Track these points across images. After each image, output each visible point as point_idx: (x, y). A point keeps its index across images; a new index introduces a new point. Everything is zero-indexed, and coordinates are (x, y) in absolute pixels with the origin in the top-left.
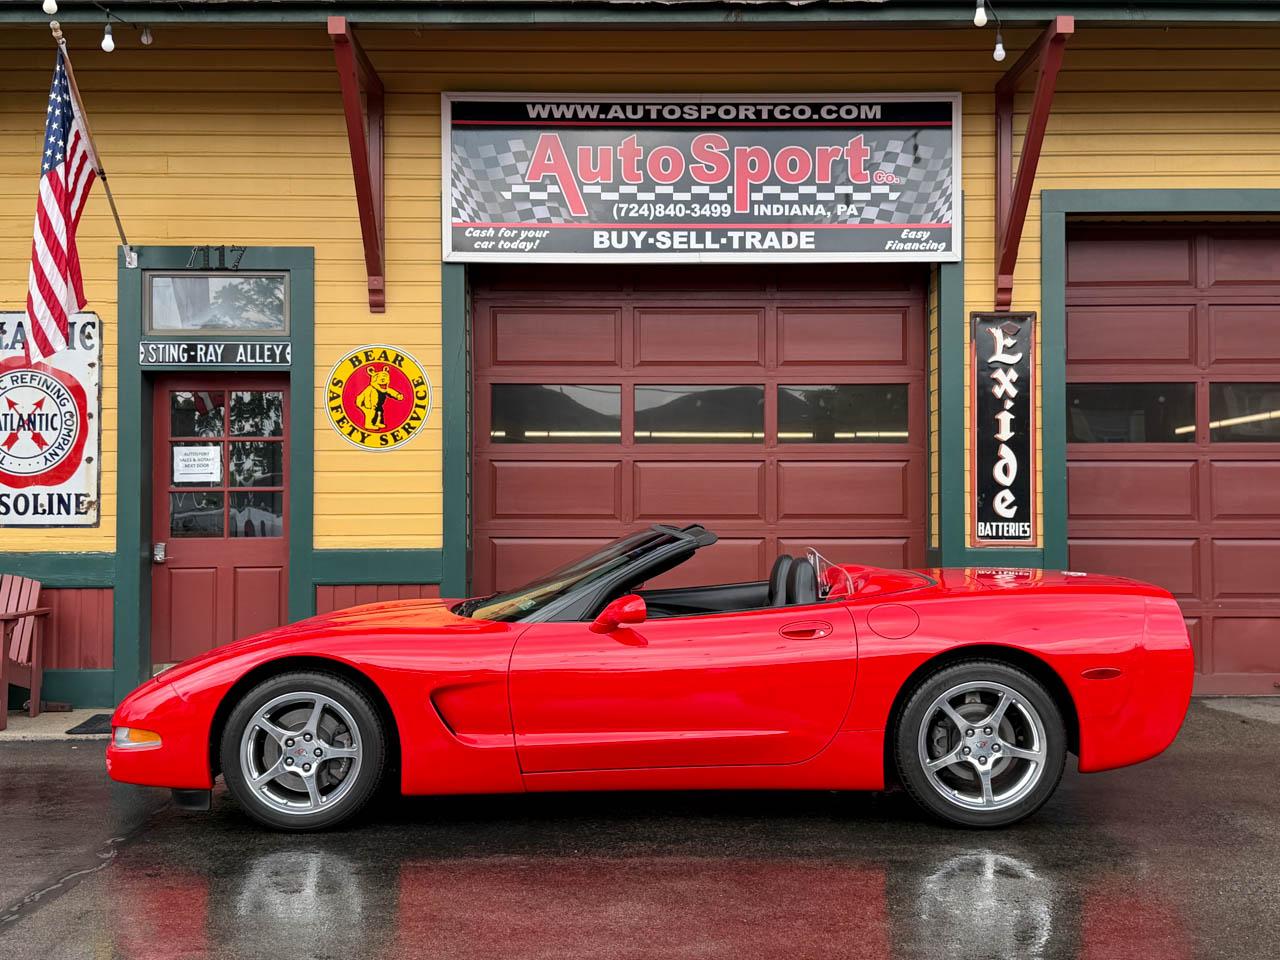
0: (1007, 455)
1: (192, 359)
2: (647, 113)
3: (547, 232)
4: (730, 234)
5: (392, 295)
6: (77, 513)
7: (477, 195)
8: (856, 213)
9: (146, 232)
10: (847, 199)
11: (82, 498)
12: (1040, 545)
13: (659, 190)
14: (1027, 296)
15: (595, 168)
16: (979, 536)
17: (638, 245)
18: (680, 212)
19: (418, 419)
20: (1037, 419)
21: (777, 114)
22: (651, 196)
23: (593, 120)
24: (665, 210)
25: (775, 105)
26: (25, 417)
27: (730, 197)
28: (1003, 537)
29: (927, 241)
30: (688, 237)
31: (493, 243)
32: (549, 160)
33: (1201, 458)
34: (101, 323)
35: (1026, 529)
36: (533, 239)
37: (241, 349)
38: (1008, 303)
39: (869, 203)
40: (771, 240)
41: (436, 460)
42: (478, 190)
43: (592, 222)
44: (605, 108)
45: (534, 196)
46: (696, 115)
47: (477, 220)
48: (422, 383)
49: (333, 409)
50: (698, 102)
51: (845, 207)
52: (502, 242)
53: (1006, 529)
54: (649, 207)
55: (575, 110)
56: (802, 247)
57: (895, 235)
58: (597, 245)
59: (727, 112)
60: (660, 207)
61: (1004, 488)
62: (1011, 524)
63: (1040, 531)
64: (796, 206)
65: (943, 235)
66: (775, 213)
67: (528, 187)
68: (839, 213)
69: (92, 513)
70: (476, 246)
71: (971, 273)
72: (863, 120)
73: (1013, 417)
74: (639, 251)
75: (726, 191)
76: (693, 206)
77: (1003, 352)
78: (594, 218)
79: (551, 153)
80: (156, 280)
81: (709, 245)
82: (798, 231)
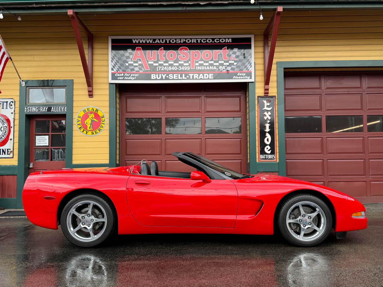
0: (268, 136)
1: (39, 111)
2: (166, 41)
3: (138, 75)
4: (190, 75)
5: (95, 92)
6: (7, 154)
8: (225, 69)
9: (26, 77)
10: (222, 65)
11: (9, 150)
12: (278, 161)
13: (170, 62)
14: (273, 91)
15: (152, 57)
16: (260, 159)
17: (164, 78)
18: (176, 68)
19: (103, 127)
20: (276, 126)
21: (202, 41)
22: (167, 64)
23: (151, 43)
25: (202, 39)
27: (190, 64)
28: (267, 159)
29: (245, 76)
30: (178, 76)
31: (123, 78)
32: (139, 54)
33: (323, 137)
34: (15, 102)
35: (274, 156)
36: (134, 77)
37: (53, 108)
38: (268, 93)
39: (228, 66)
40: (201, 76)
41: (107, 139)
42: (119, 63)
44: (154, 40)
45: (135, 64)
46: (180, 42)
47: (118, 71)
48: (104, 117)
49: (78, 124)
50: (180, 38)
51: (222, 67)
52: (126, 77)
53: (268, 156)
54: (167, 67)
55: (146, 41)
56: (210, 78)
57: (236, 74)
58: (152, 78)
59: (188, 41)
60: (170, 68)
61: (267, 145)
62: (269, 155)
63: (278, 157)
64: (208, 67)
65: (249, 74)
66: (202, 69)
67: (133, 62)
68: (220, 69)
69: (11, 155)
70: (118, 78)
71: (257, 85)
72: (226, 43)
73: (270, 125)
74: (164, 80)
75: (188, 63)
76: (179, 67)
77: (267, 107)
78: (152, 71)
79: (139, 53)
80: (30, 89)
81: (184, 78)
82: (208, 74)
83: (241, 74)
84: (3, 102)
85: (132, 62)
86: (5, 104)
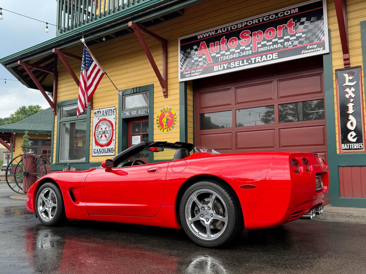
0: (352, 119)
1: (131, 114)
2: (227, 29)
3: (202, 69)
4: (251, 59)
5: (170, 92)
6: (112, 152)
7: (186, 63)
8: (291, 44)
9: (122, 87)
10: (288, 40)
11: (112, 149)
13: (231, 50)
14: (357, 60)
15: (214, 48)
16: (342, 149)
17: (226, 68)
18: (237, 54)
19: (175, 124)
21: (265, 19)
22: (229, 53)
23: (214, 35)
24: (233, 56)
25: (264, 17)
26: (104, 131)
27: (251, 48)
28: (352, 149)
29: (316, 48)
30: (239, 62)
31: (190, 75)
32: (203, 49)
34: (116, 109)
35: (361, 145)
36: (199, 72)
37: (139, 111)
38: (349, 64)
39: (295, 40)
40: (264, 58)
41: (178, 135)
43: (213, 64)
44: (217, 31)
45: (199, 60)
46: (241, 26)
47: (186, 70)
48: (175, 115)
49: (157, 124)
50: (241, 22)
51: (287, 43)
52: (192, 74)
53: (353, 146)
54: (228, 56)
55: (209, 34)
56: (274, 58)
57: (305, 48)
58: (215, 70)
59: (250, 23)
60: (231, 55)
61: (351, 131)
62: (355, 144)
64: (272, 46)
65: (321, 45)
66: (265, 50)
68: (285, 45)
69: (114, 152)
70: (186, 76)
71: (334, 56)
72: (292, 14)
73: (354, 105)
74: (226, 69)
75: (250, 46)
76: (241, 53)
77: (348, 82)
79: (203, 47)
80: (126, 97)
81: (245, 63)
82: (272, 54)
83: (311, 47)
84: (109, 110)
85: (197, 58)
86: (110, 111)
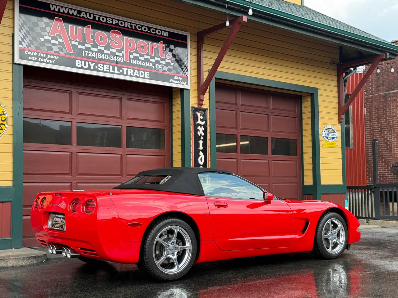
2: (94, 17)
3: (58, 57)
4: (123, 69)
7: (30, 37)
8: (161, 68)
10: (158, 62)
13: (99, 48)
14: (206, 103)
15: (76, 35)
17: (92, 68)
18: (106, 56)
19: (2, 130)
20: (209, 143)
21: (137, 28)
22: (96, 50)
23: (75, 16)
24: (101, 56)
25: (137, 24)
27: (123, 55)
29: (181, 81)
30: (109, 67)
31: (36, 58)
32: (58, 28)
33: (238, 158)
36: (53, 59)
38: (202, 105)
39: (165, 65)
40: (136, 73)
41: (10, 148)
42: (30, 35)
43: (75, 56)
44: (79, 12)
45: (53, 41)
46: (111, 22)
47: (30, 48)
48: (4, 114)
50: (112, 17)
51: (158, 65)
52: (40, 58)
54: (95, 53)
55: (68, 10)
56: (146, 77)
57: (172, 77)
58: (77, 65)
59: (122, 24)
60: (99, 54)
61: (201, 166)
64: (144, 62)
65: (186, 80)
66: (137, 64)
67: (50, 37)
68: (156, 67)
70: (29, 58)
71: (192, 93)
72: (163, 36)
73: (203, 142)
74: (92, 70)
75: (121, 52)
76: (111, 56)
77: (200, 121)
78: (76, 55)
79: (58, 25)
81: (116, 72)
82: (144, 71)
